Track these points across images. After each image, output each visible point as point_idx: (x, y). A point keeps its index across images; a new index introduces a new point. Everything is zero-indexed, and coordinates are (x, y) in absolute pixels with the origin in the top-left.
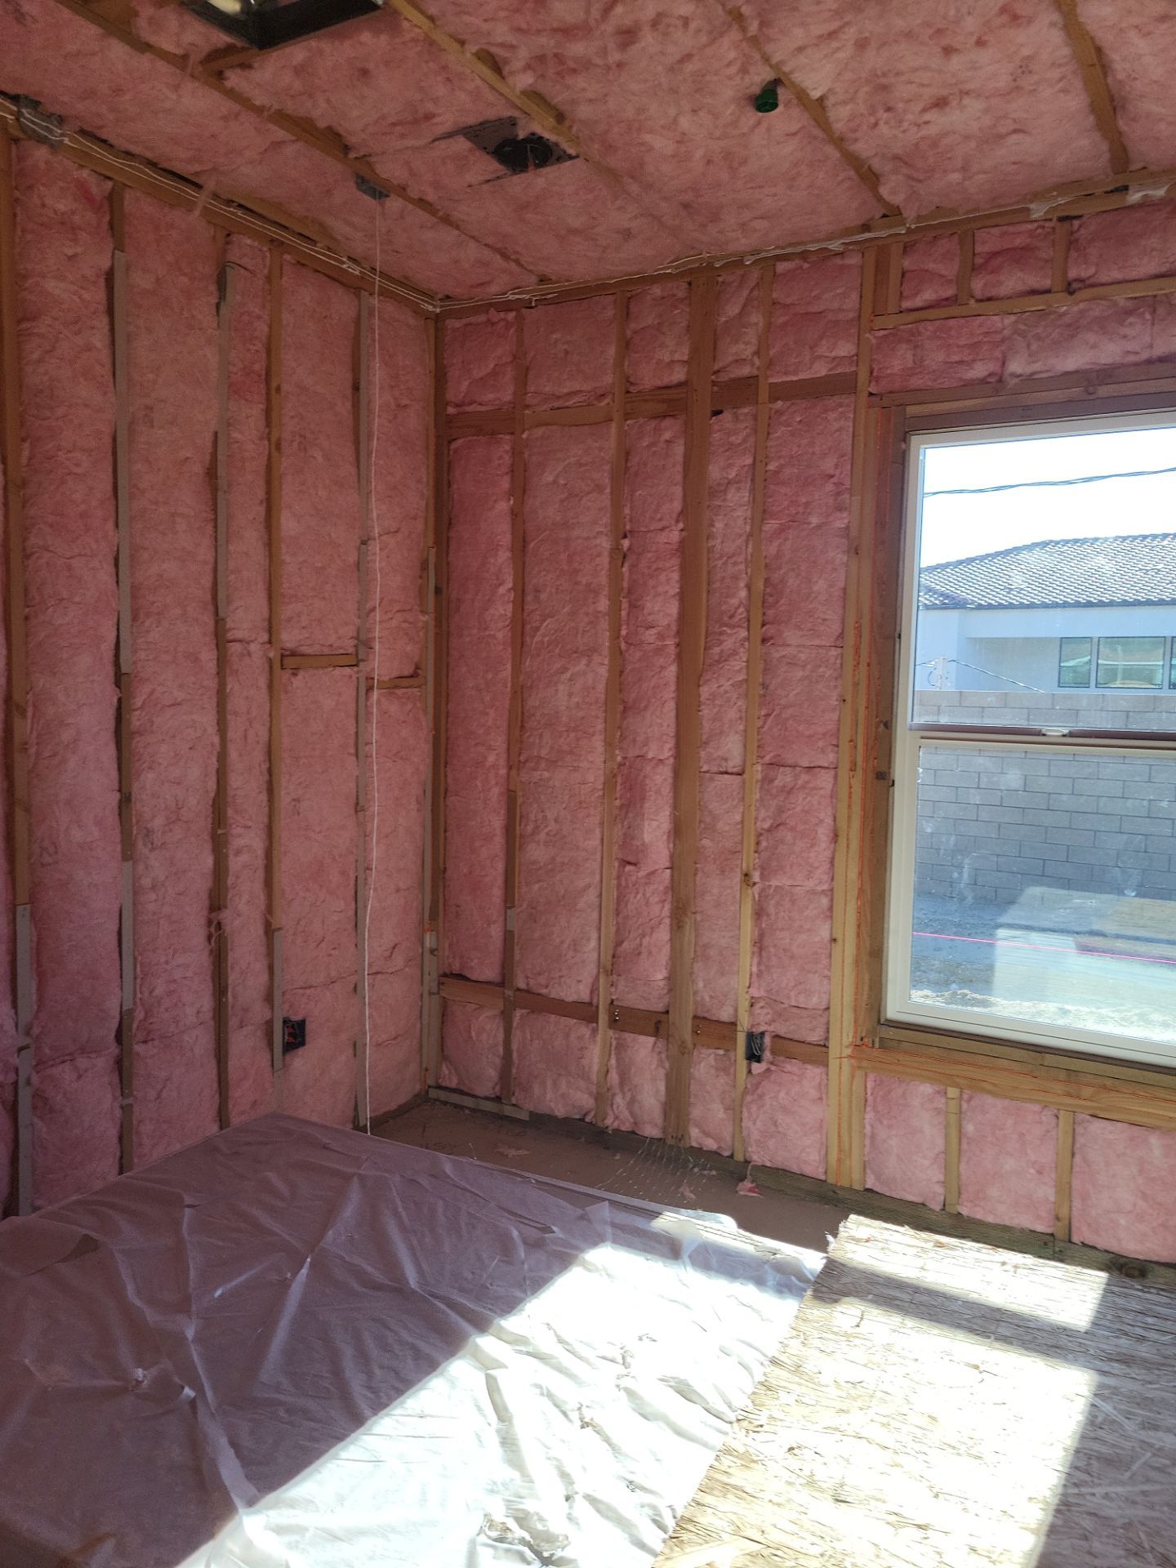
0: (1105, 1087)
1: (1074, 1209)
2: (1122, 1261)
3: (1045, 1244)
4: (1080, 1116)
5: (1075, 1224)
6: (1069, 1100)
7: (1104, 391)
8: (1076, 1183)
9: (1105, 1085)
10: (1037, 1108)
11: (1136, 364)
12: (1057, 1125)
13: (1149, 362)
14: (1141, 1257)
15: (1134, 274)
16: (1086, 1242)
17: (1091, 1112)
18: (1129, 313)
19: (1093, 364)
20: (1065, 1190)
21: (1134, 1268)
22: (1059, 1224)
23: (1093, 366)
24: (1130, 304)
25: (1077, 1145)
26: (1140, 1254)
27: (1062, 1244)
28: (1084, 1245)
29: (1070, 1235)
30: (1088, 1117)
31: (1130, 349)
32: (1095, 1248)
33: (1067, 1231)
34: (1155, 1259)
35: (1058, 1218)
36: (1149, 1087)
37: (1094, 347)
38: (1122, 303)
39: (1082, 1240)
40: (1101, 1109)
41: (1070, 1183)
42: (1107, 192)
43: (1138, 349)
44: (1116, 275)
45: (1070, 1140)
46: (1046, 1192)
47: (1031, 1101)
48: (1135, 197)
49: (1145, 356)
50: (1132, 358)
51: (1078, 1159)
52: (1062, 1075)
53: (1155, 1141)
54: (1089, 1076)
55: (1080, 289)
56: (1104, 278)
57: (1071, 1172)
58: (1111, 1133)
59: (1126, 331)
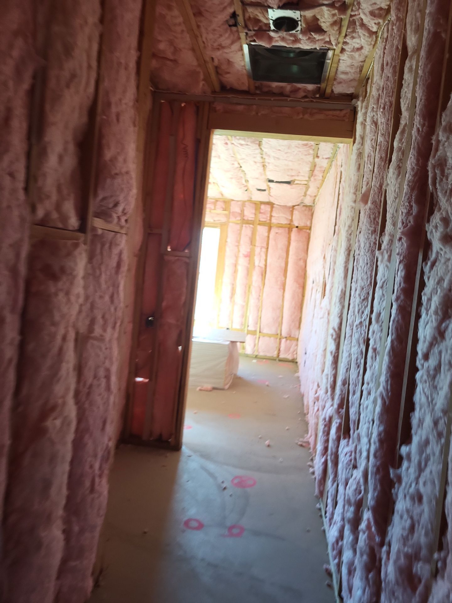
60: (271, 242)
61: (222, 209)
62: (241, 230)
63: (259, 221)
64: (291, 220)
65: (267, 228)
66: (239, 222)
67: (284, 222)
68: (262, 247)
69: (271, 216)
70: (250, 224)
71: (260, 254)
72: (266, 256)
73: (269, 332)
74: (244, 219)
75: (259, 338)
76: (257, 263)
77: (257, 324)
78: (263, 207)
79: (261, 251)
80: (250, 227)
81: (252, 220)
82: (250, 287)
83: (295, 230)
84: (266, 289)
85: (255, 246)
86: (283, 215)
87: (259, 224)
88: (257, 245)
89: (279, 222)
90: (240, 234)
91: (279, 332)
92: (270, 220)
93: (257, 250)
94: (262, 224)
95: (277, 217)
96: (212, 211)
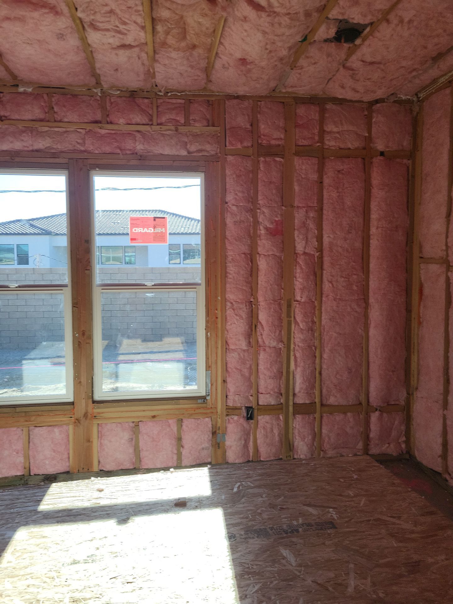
0: (38, 415)
1: (31, 463)
2: (48, 476)
3: (21, 479)
4: (31, 428)
5: (31, 468)
6: (27, 423)
7: (17, 159)
8: (31, 453)
9: (38, 414)
10: (15, 429)
11: (28, 151)
12: (23, 433)
13: (33, 151)
14: (55, 473)
15: (23, 118)
16: (36, 474)
17: (34, 425)
18: (24, 132)
19: (12, 148)
20: (27, 457)
21: (52, 478)
22: (25, 470)
23: (12, 150)
24: (23, 129)
25: (31, 439)
26: (54, 472)
27: (27, 477)
28: (35, 475)
29: (30, 473)
30: (34, 428)
31: (25, 145)
32: (39, 475)
33: (29, 472)
34: (59, 472)
35: (25, 468)
36: (54, 411)
37: (12, 142)
38: (21, 128)
39: (34, 473)
40: (38, 423)
41: (28, 454)
42: (11, 86)
43: (28, 146)
44: (17, 117)
45: (28, 438)
46: (20, 459)
47: (12, 427)
48: (21, 90)
49: (31, 148)
50: (26, 149)
51: (31, 444)
52: (23, 414)
53: (56, 430)
54: (33, 412)
55: (5, 120)
56: (13, 118)
57: (29, 449)
58: (41, 431)
59: (23, 138)
60: (329, 194)
61: (205, 123)
62: (255, 171)
63: (297, 145)
64: (369, 139)
65: (315, 161)
66: (250, 151)
67: (352, 143)
68: (309, 208)
69: (322, 132)
70: (277, 155)
71: (304, 224)
72: (320, 228)
73: (343, 402)
74: (260, 145)
75: (322, 417)
76: (300, 247)
77: (313, 387)
78: (301, 110)
79: (307, 217)
80: (275, 161)
81: (279, 145)
82: (289, 306)
83: (377, 160)
84: (328, 305)
85: (292, 206)
86: (351, 128)
87: (297, 154)
88: (296, 204)
89: (342, 146)
90: (254, 182)
91: (363, 398)
92: (321, 140)
93: (299, 216)
94: (302, 152)
95: (338, 133)
96: (182, 129)
